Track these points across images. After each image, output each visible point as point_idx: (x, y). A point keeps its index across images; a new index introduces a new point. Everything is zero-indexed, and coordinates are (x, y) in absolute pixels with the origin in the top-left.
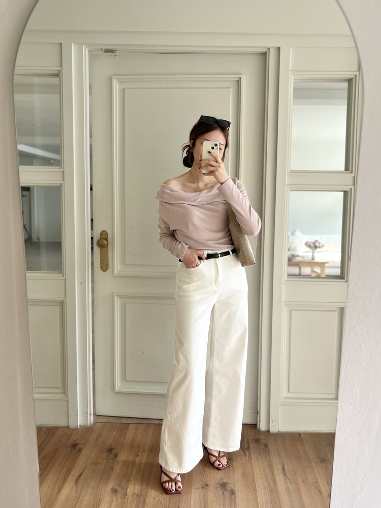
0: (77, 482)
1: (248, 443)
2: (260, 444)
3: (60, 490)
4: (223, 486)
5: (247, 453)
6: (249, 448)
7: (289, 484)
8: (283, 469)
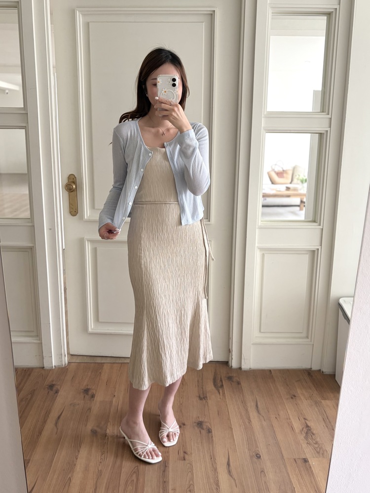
0: (56, 424)
1: (221, 381)
2: (233, 382)
3: (40, 433)
4: (200, 424)
5: (221, 391)
6: (222, 386)
7: (263, 421)
8: (257, 406)
